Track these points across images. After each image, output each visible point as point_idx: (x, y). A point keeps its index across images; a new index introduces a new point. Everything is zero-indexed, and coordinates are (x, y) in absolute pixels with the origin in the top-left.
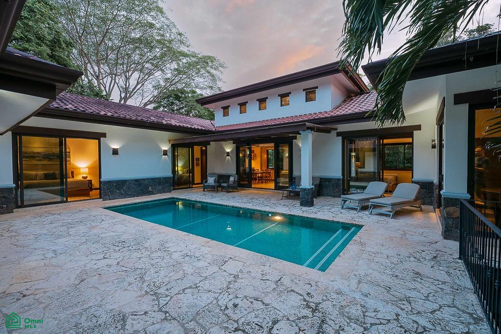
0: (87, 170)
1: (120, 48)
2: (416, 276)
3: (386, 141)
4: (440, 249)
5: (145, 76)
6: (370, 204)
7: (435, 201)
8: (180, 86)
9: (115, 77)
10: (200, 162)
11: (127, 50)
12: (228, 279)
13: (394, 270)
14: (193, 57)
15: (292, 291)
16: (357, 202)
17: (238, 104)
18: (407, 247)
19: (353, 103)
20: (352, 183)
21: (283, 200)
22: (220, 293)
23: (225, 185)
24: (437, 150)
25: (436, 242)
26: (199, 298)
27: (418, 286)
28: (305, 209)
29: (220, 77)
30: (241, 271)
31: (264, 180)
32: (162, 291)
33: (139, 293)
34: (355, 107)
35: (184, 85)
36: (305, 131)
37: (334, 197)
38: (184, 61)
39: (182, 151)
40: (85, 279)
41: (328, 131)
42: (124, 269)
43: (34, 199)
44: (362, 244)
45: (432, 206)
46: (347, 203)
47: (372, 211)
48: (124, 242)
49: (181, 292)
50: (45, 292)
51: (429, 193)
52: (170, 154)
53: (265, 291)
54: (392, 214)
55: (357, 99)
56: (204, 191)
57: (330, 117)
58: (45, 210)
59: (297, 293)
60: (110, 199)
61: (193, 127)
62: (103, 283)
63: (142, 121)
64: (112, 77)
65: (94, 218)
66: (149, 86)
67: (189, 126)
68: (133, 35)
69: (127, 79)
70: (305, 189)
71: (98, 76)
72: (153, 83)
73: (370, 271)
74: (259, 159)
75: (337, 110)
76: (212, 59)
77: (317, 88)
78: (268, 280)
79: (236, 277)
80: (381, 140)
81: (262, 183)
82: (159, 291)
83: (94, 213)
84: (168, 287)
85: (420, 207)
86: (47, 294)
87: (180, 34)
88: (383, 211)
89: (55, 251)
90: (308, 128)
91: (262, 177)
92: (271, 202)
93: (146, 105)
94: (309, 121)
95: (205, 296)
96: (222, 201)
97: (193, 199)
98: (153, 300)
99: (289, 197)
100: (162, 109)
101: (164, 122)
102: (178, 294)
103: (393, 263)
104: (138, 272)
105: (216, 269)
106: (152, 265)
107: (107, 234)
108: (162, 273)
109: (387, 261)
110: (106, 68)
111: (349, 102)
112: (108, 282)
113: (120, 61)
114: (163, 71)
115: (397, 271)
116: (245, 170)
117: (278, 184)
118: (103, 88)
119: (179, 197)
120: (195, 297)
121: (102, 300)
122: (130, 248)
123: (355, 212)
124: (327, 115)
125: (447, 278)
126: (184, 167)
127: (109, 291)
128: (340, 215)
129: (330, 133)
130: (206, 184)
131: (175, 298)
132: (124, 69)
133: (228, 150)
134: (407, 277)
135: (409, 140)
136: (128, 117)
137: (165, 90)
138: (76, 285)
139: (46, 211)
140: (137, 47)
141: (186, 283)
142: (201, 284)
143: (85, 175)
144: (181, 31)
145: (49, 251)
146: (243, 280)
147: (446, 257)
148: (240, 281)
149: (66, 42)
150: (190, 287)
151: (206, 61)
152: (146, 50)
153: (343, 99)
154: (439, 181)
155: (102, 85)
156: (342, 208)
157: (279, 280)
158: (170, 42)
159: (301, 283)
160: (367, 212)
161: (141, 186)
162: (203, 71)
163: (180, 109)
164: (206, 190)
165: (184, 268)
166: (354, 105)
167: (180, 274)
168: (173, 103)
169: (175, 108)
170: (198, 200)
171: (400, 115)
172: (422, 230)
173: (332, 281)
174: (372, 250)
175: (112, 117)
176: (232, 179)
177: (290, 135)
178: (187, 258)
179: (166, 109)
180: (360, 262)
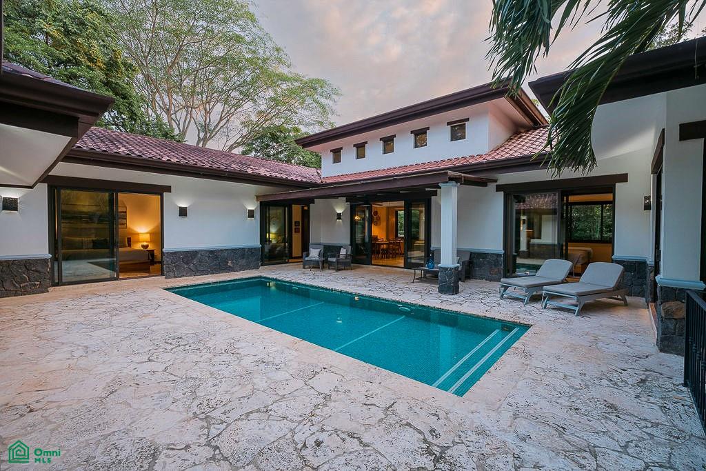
0: (148, 237)
1: (197, 71)
2: (609, 410)
3: (572, 199)
4: (652, 367)
5: (231, 109)
6: (544, 292)
7: (649, 291)
8: (277, 122)
9: (192, 110)
10: (300, 227)
11: (207, 74)
12: (315, 401)
13: (574, 399)
14: (296, 81)
15: (409, 424)
16: (524, 289)
17: (354, 146)
18: (599, 362)
19: (522, 141)
20: (519, 261)
21: (415, 284)
22: (300, 423)
23: (334, 260)
24: (653, 212)
25: (647, 357)
26: (267, 428)
27: (611, 427)
28: (445, 297)
29: (334, 108)
30: (336, 390)
31: (390, 254)
32: (217, 414)
33: (184, 416)
34: (525, 148)
35: (283, 120)
36: (447, 182)
37: (491, 280)
38: (284, 86)
39: (275, 212)
40: (116, 390)
41: (483, 183)
42: (172, 378)
43: (80, 274)
44: (526, 355)
45: (644, 299)
46: (510, 289)
47: (546, 304)
48: (181, 338)
49: (244, 417)
50: (59, 407)
51: (638, 278)
52: (257, 215)
53: (367, 422)
54: (577, 309)
55: (528, 137)
56: (304, 268)
57: (486, 163)
58: (89, 289)
59: (415, 428)
60: (175, 277)
61: (289, 178)
62: (139, 398)
63: (218, 170)
64: (187, 111)
65: (148, 303)
66: (236, 122)
67: (284, 177)
68: (215, 52)
69: (208, 113)
70: (446, 269)
71: (168, 110)
72: (242, 118)
73: (535, 399)
74: (384, 224)
75: (498, 152)
76: (322, 83)
77: (467, 120)
78: (375, 405)
79: (327, 398)
80: (565, 198)
81: (388, 258)
82: (212, 414)
83: (149, 296)
84: (228, 408)
85: (624, 300)
86: (62, 410)
87: (278, 50)
88: (564, 303)
89: (87, 347)
90: (451, 179)
91: (387, 249)
92: (397, 286)
93: (231, 148)
94: (454, 169)
95: (276, 425)
96: (327, 283)
97: (287, 280)
98: (203, 427)
99: (423, 279)
100: (253, 153)
101: (250, 171)
102: (238, 420)
103: (573, 388)
104: (189, 384)
105: (300, 383)
106: (212, 374)
107: (161, 326)
108: (223, 387)
109: (564, 383)
110: (180, 99)
111: (517, 141)
112: (146, 396)
113: (198, 89)
114: (255, 101)
115: (578, 402)
116: (363, 239)
117: (409, 260)
118: (175, 126)
119: (268, 276)
120: (262, 426)
121: (132, 423)
122: (187, 347)
123: (521, 304)
124: (481, 160)
125: (662, 418)
126: (278, 234)
127: (145, 410)
128: (497, 309)
129: (486, 186)
130: (306, 259)
131: (233, 426)
132: (204, 99)
133: (339, 211)
134: (594, 411)
135: (609, 197)
136: (199, 164)
137: (258, 128)
138: (102, 399)
139: (89, 291)
140: (220, 70)
141: (254, 404)
142: (274, 407)
143: (145, 244)
144: (280, 45)
145: (80, 347)
146: (336, 404)
147: (661, 382)
148: (333, 404)
149: (125, 64)
150: (258, 411)
151: (312, 86)
152: (232, 73)
153: (508, 137)
154: (655, 260)
155: (175, 121)
156: (502, 297)
157: (391, 406)
158: (265, 61)
159: (423, 413)
160: (538, 305)
161: (217, 259)
162: (308, 101)
163: (278, 153)
164: (307, 267)
165: (255, 381)
166: (523, 146)
167: (247, 390)
168: (268, 145)
169: (272, 152)
170: (294, 281)
171: (587, 157)
172: (624, 336)
173: (472, 412)
174: (542, 365)
175: (178, 164)
176: (343, 251)
177: (427, 189)
178: (262, 366)
179: (259, 154)
180: (520, 383)
